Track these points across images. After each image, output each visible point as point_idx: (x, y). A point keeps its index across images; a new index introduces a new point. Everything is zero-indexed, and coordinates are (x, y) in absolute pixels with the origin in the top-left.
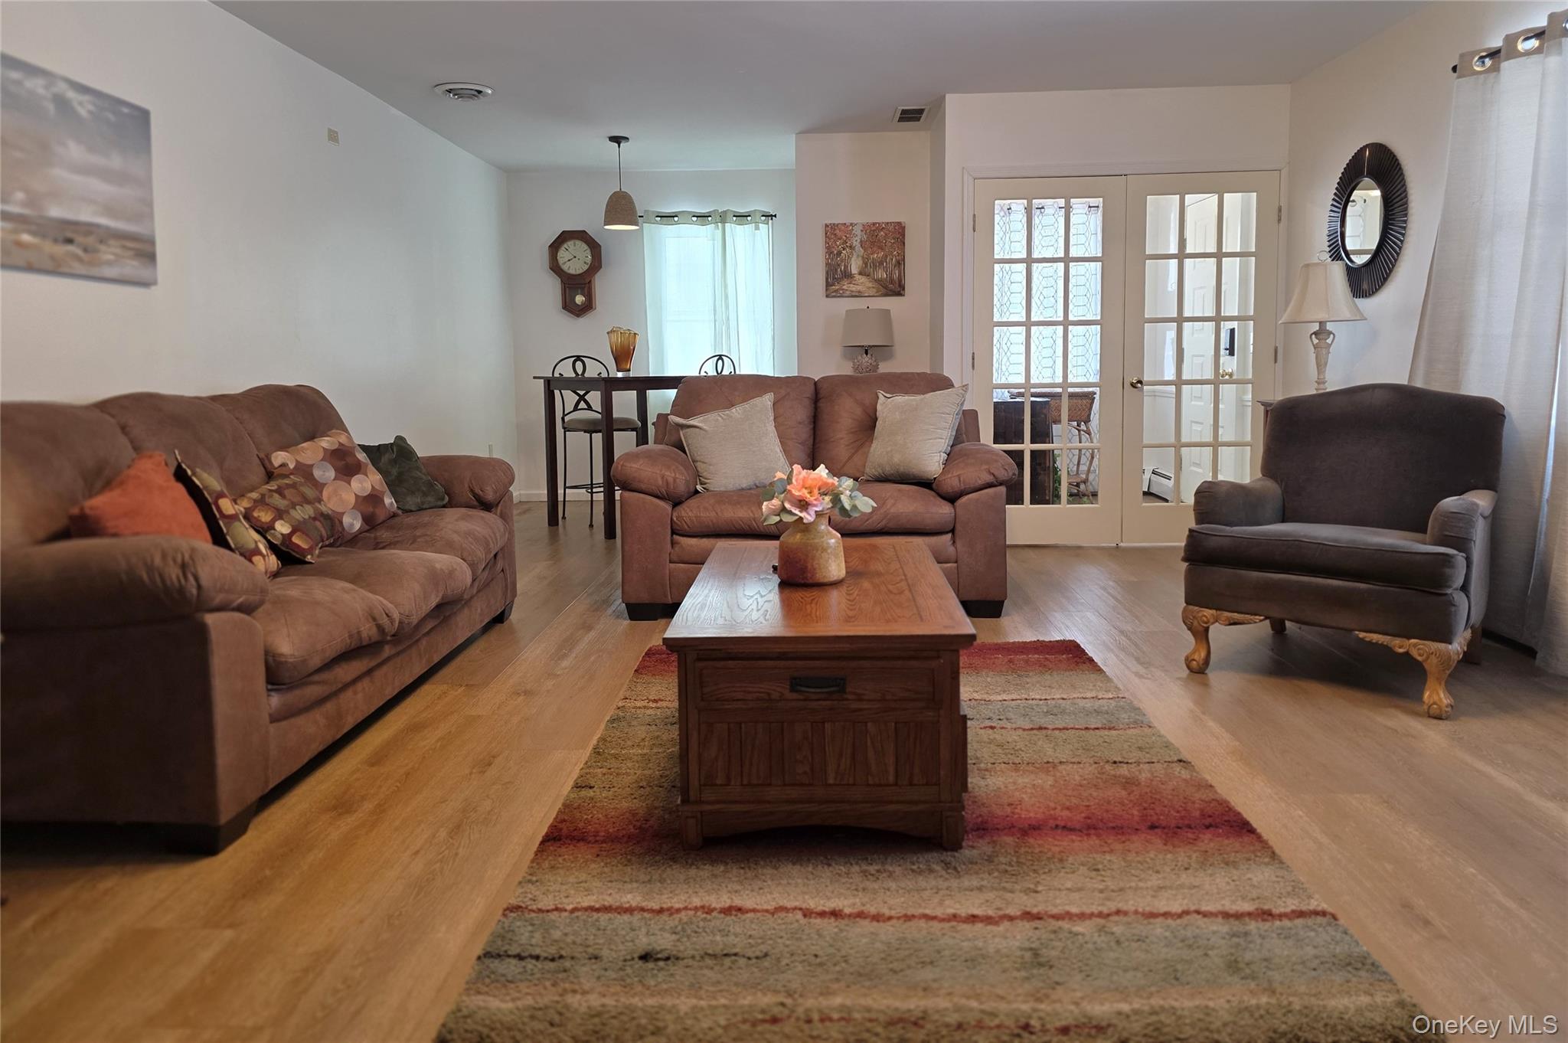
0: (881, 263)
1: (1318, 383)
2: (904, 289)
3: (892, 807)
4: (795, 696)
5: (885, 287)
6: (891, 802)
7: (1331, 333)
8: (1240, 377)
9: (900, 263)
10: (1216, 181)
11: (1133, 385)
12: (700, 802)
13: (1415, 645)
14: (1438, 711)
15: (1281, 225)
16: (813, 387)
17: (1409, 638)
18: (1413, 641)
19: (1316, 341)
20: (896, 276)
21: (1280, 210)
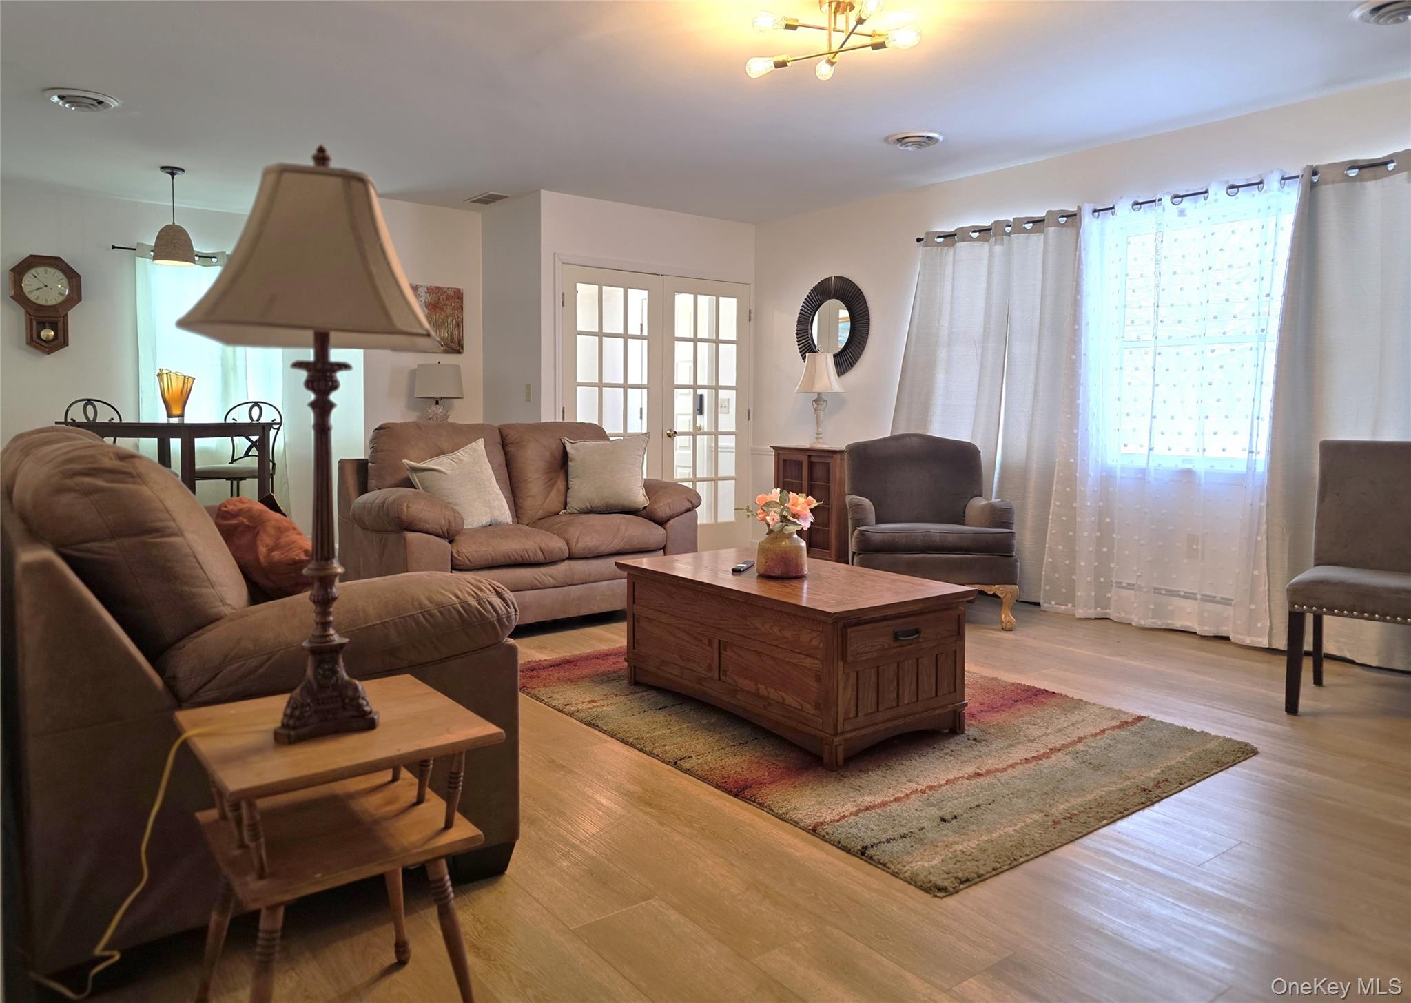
0: (443, 323)
1: (818, 434)
2: (462, 349)
3: (938, 712)
4: (898, 644)
5: (447, 345)
6: (936, 709)
7: (825, 400)
8: (710, 430)
9: (459, 324)
10: (717, 288)
11: (669, 436)
12: (843, 733)
13: (998, 588)
14: (1010, 626)
15: (751, 322)
16: (498, 434)
17: (995, 585)
18: (996, 586)
19: (815, 406)
20: (456, 336)
21: (750, 311)
